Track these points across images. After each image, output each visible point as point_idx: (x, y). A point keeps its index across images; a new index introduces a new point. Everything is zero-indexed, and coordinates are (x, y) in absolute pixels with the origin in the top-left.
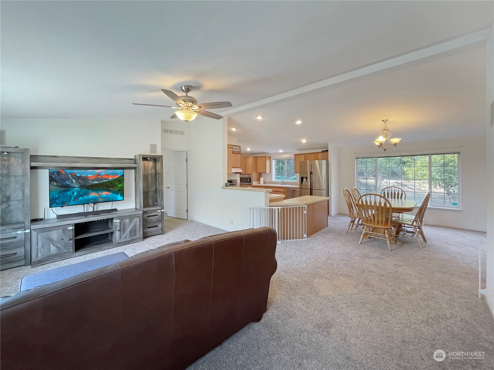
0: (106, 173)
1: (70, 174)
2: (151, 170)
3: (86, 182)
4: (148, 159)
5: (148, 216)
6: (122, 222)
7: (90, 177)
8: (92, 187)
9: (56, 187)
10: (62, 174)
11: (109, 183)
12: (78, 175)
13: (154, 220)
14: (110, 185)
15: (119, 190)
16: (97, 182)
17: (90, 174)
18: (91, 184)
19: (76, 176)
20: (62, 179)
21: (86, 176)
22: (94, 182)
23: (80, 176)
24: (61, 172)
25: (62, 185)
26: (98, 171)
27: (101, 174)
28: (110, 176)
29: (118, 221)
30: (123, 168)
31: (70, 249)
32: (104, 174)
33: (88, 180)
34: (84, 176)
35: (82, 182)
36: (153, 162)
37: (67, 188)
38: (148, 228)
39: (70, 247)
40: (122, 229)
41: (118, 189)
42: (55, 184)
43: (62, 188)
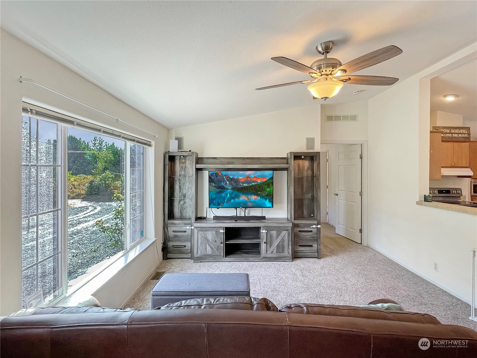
0: (255, 176)
1: (225, 176)
2: (307, 172)
3: (238, 184)
4: (303, 157)
5: (299, 231)
6: (269, 233)
7: (241, 179)
8: (242, 189)
9: (214, 188)
10: (219, 176)
11: (257, 187)
12: (231, 177)
13: (308, 237)
14: (259, 188)
15: (267, 195)
16: (246, 185)
17: (241, 176)
18: (242, 186)
19: (230, 178)
20: (219, 181)
21: (238, 178)
22: (245, 185)
23: (233, 178)
24: (218, 174)
25: (219, 186)
26: (248, 173)
27: (250, 176)
28: (258, 178)
29: (264, 231)
30: (274, 170)
31: (221, 252)
32: (253, 176)
33: (239, 182)
34: (236, 178)
35: (234, 184)
36: (309, 161)
37: (222, 189)
38: (300, 246)
39: (221, 251)
40: (269, 242)
41: (266, 193)
42: (214, 185)
43: (218, 189)
